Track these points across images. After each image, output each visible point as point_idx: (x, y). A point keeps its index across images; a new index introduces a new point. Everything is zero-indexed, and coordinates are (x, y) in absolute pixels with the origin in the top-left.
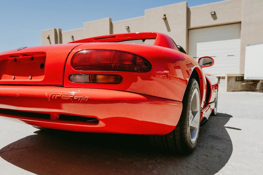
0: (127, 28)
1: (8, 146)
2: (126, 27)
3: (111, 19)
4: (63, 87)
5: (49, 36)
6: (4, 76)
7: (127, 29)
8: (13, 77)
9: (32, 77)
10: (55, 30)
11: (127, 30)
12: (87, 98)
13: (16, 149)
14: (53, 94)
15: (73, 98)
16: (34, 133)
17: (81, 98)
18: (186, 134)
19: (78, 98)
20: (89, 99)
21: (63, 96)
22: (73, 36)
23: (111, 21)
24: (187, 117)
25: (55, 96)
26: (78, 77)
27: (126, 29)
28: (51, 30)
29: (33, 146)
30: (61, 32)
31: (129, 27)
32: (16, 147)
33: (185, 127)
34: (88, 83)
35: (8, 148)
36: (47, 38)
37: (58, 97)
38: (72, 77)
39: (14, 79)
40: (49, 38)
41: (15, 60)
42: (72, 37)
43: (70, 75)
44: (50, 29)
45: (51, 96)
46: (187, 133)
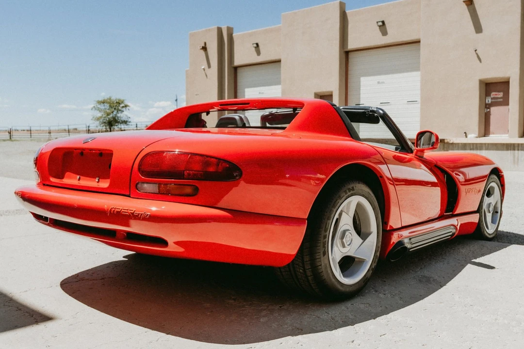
0: (381, 24)
1: (77, 275)
2: (377, 22)
3: (344, 4)
4: (130, 197)
5: (205, 43)
6: (67, 174)
7: (380, 26)
8: (78, 177)
9: (100, 180)
10: (220, 31)
11: (380, 28)
12: (148, 215)
13: (86, 280)
14: (113, 207)
15: (133, 214)
16: (124, 257)
17: (142, 214)
18: (320, 267)
19: (139, 214)
20: (150, 215)
21: (123, 210)
22: (257, 44)
23: (345, 8)
24: (319, 242)
25: (114, 211)
26: (145, 185)
27: (378, 27)
28: (209, 30)
29: (113, 278)
30: (232, 34)
31: (386, 23)
32: (86, 278)
33: (318, 257)
34: (157, 194)
35: (75, 278)
36: (201, 48)
37: (117, 212)
38: (139, 186)
39: (79, 179)
40: (204, 48)
41: (82, 154)
42: (255, 45)
43: (137, 184)
44: (208, 28)
45: (111, 210)
46: (321, 265)
